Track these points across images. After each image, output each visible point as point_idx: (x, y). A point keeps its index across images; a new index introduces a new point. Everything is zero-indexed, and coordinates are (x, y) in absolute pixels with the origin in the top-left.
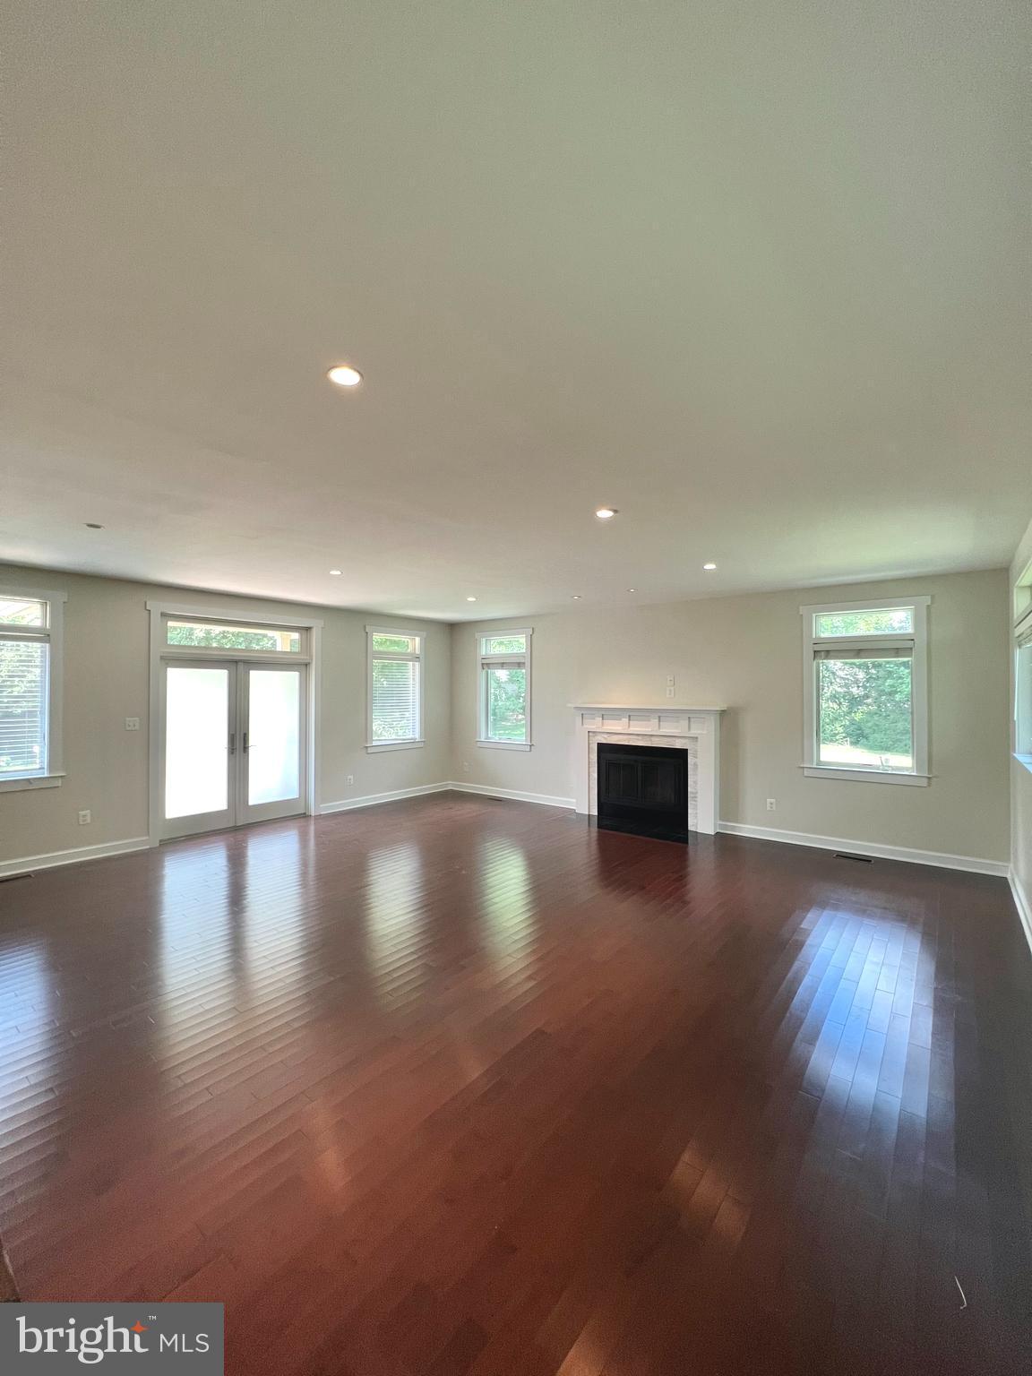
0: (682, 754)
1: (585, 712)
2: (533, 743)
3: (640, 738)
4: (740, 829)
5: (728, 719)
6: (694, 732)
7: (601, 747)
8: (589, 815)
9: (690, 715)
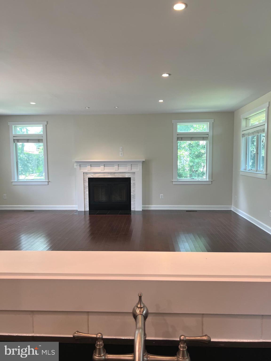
0: (129, 180)
1: (81, 164)
2: (50, 180)
3: (109, 174)
4: (150, 207)
5: (146, 165)
6: (133, 170)
7: (90, 179)
8: (85, 211)
9: (132, 163)
